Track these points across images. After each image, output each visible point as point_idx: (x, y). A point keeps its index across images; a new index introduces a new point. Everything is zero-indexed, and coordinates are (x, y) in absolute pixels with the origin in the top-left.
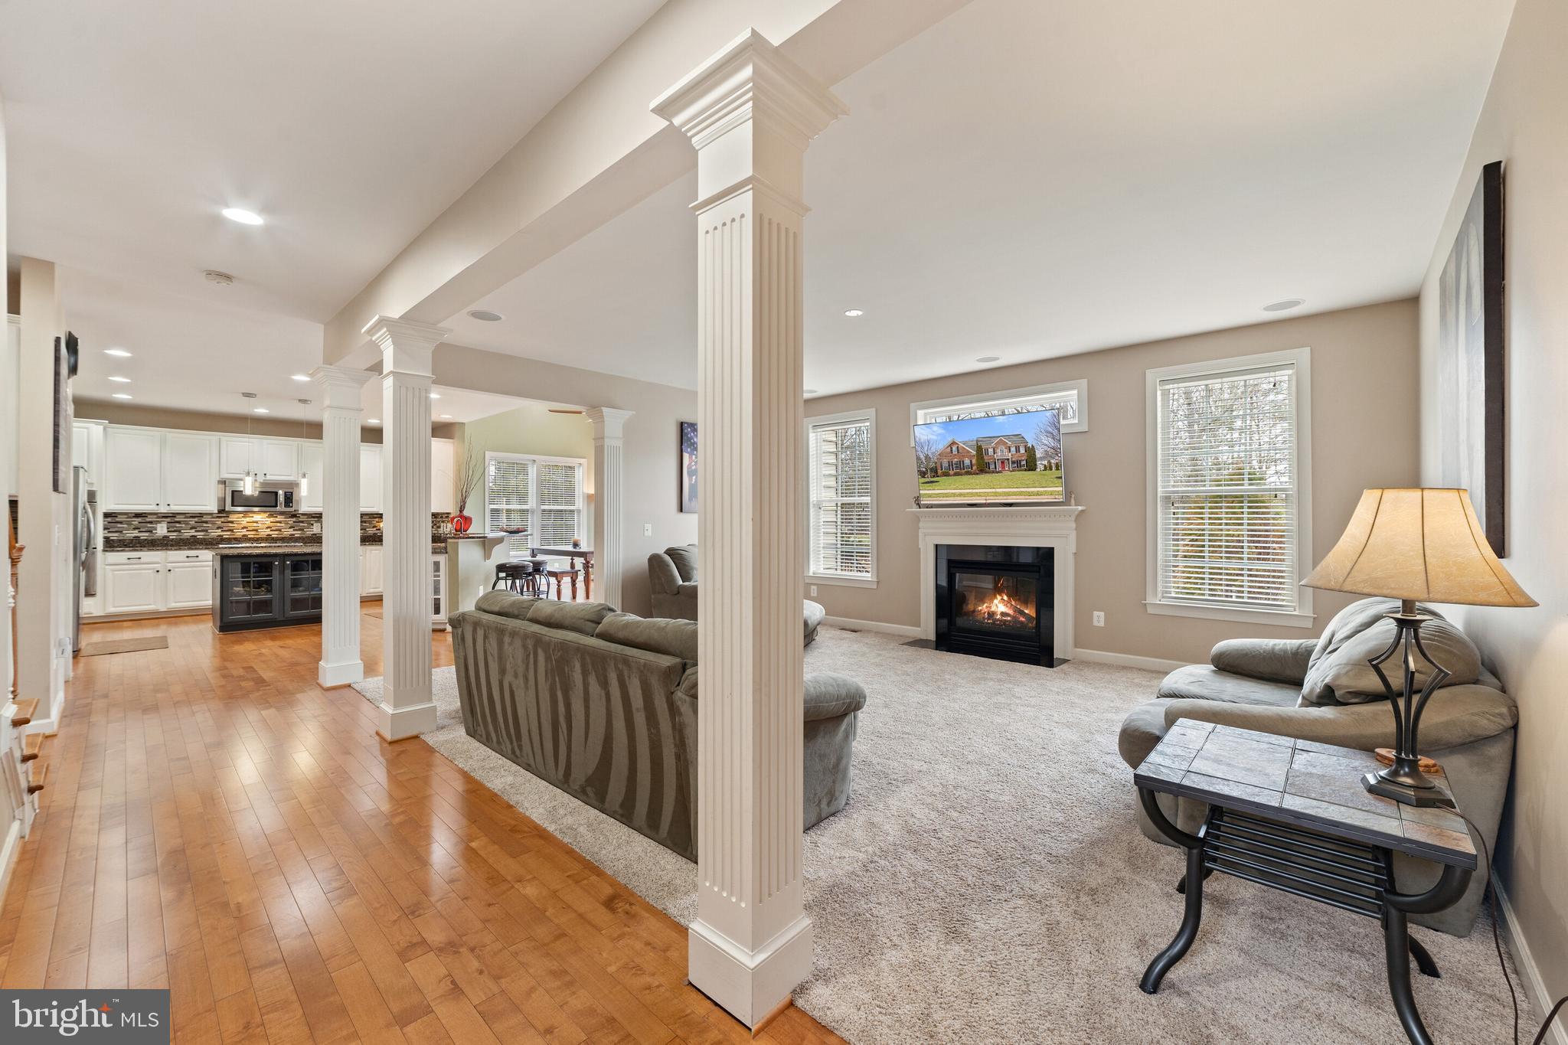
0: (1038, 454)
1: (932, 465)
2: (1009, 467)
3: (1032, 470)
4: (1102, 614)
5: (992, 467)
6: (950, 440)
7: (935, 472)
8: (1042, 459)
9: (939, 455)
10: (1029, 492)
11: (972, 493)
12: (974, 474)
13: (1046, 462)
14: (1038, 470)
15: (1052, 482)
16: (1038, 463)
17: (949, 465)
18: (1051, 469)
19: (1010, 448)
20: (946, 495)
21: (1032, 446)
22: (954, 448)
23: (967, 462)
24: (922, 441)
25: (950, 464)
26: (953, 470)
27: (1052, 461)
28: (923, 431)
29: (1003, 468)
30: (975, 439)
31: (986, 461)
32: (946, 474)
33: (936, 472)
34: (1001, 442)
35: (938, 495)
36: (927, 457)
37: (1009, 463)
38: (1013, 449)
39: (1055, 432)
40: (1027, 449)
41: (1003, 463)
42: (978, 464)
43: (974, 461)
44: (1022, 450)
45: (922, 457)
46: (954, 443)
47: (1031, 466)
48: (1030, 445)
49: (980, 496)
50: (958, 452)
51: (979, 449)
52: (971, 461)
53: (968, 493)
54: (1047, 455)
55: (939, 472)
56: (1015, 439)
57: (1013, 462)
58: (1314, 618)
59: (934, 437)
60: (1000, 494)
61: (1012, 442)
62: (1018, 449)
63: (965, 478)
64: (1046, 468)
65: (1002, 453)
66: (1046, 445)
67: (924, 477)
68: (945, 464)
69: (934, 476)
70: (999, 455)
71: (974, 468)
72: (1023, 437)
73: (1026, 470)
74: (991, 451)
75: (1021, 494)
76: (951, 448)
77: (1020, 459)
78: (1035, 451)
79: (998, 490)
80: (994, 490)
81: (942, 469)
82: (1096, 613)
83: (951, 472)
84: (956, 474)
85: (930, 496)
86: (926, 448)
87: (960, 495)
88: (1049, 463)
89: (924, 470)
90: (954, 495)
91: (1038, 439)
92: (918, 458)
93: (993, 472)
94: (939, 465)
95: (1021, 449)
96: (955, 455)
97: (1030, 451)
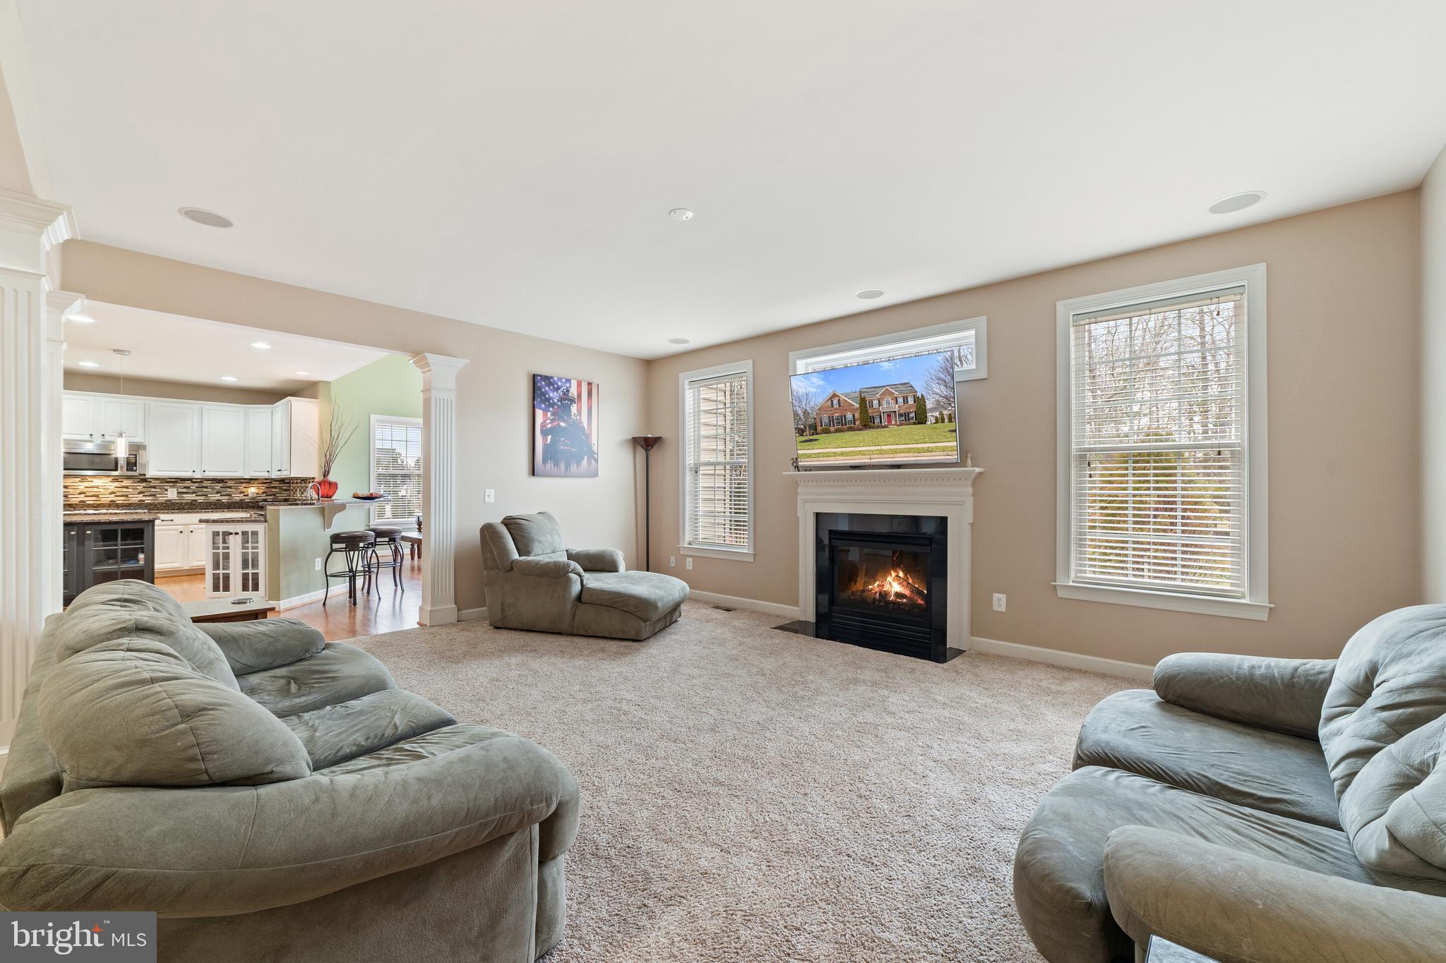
0: (929, 405)
1: (811, 421)
2: (896, 421)
3: (922, 423)
4: (1003, 597)
5: (877, 421)
6: (830, 392)
7: (814, 429)
8: (932, 410)
9: (819, 409)
10: (918, 449)
11: (854, 452)
12: (857, 430)
13: (938, 413)
14: (929, 423)
15: (945, 436)
16: (929, 415)
17: (830, 421)
18: (943, 421)
19: (896, 398)
20: (827, 455)
21: (922, 396)
22: (835, 402)
23: (849, 416)
24: (800, 394)
25: (831, 419)
26: (834, 426)
27: (945, 412)
28: (801, 384)
29: (889, 421)
30: (859, 390)
31: (871, 415)
32: (826, 431)
33: (816, 429)
34: (887, 393)
35: (817, 455)
36: (805, 412)
37: (896, 416)
38: (900, 400)
39: (948, 379)
40: (916, 399)
41: (889, 416)
42: (862, 419)
43: (857, 415)
44: (911, 401)
45: (800, 412)
46: (834, 395)
47: (921, 419)
48: (919, 395)
49: (864, 454)
50: (840, 406)
51: (863, 401)
52: (854, 415)
53: (850, 452)
54: (938, 406)
55: (819, 428)
56: (902, 388)
57: (901, 415)
58: (1270, 609)
59: (813, 390)
60: (886, 452)
61: (900, 391)
62: (905, 400)
63: (848, 435)
64: (940, 420)
65: (888, 405)
66: (937, 394)
67: (802, 435)
68: (825, 420)
69: (813, 434)
70: (885, 407)
71: (857, 423)
72: (911, 386)
73: (915, 424)
74: (876, 403)
75: (909, 450)
76: (832, 402)
77: (908, 411)
78: (925, 402)
79: (884, 448)
80: (879, 448)
81: (822, 426)
82: (996, 596)
83: (832, 429)
84: (837, 431)
85: (809, 456)
86: (804, 404)
87: (842, 454)
88: (941, 414)
89: (802, 427)
90: (835, 454)
91: (928, 387)
92: (796, 414)
93: (878, 427)
94: (818, 422)
95: (909, 399)
96: (836, 409)
97: (920, 402)
